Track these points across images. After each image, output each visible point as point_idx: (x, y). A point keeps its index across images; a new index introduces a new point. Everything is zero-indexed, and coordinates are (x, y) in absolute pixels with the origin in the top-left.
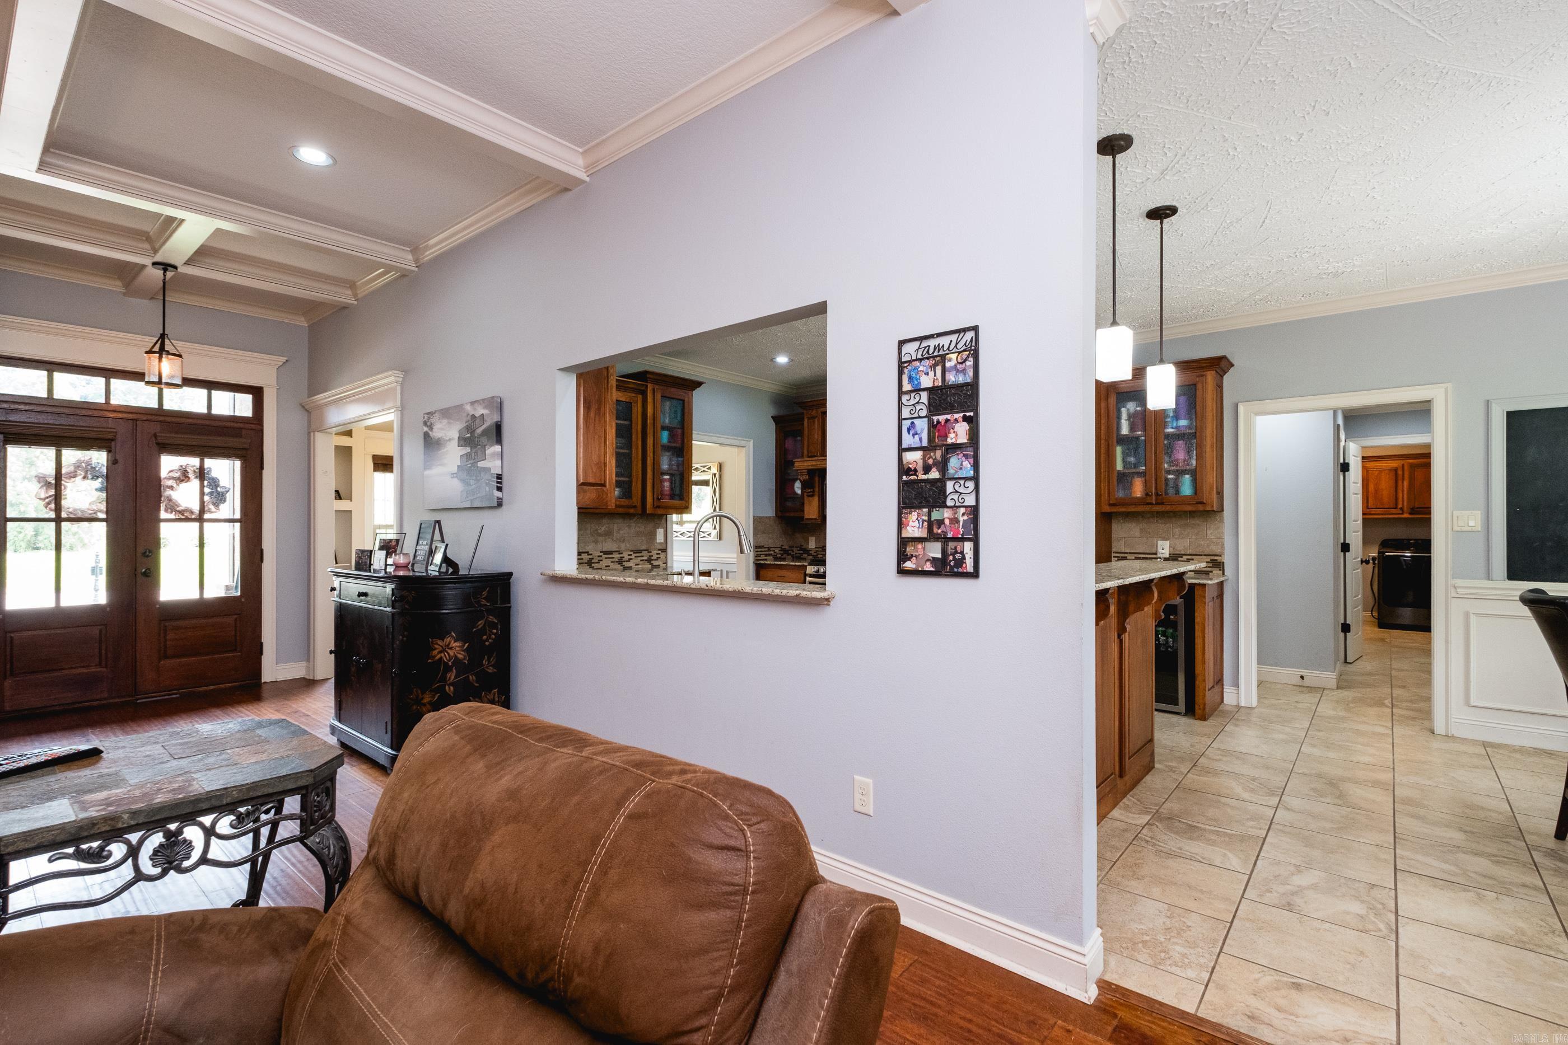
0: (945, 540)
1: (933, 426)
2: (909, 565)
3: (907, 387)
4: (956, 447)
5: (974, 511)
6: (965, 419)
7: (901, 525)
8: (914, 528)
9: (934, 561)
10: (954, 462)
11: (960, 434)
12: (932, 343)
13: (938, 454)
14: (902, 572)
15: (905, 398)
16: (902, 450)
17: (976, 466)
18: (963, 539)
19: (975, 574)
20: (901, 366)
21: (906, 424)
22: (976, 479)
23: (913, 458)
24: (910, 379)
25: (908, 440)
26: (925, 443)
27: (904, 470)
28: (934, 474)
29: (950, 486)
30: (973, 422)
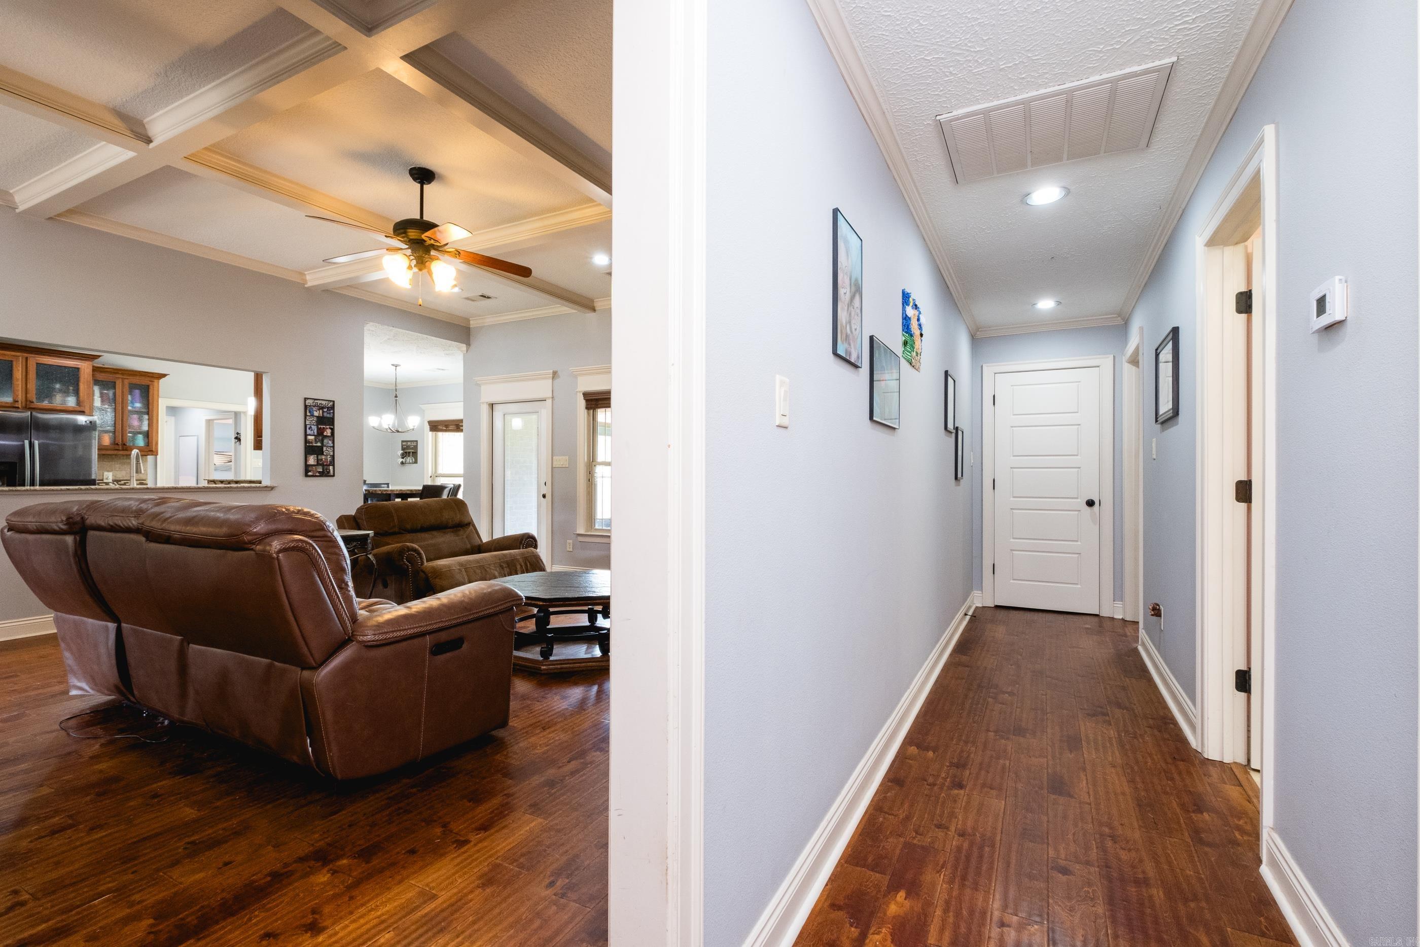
0: (323, 465)
1: (319, 429)
2: (310, 474)
3: (308, 414)
4: (327, 436)
5: (333, 457)
6: (330, 428)
7: (306, 460)
8: (312, 460)
9: (319, 472)
10: (325, 441)
11: (328, 432)
12: (319, 402)
13: (320, 438)
14: (306, 475)
15: (308, 418)
16: (306, 435)
17: (333, 443)
18: (329, 465)
19: (333, 476)
20: (306, 407)
21: (308, 426)
22: (333, 447)
23: (310, 438)
24: (310, 412)
25: (309, 432)
26: (316, 434)
27: (306, 441)
28: (319, 444)
29: (325, 449)
30: (333, 430)
